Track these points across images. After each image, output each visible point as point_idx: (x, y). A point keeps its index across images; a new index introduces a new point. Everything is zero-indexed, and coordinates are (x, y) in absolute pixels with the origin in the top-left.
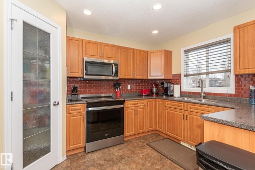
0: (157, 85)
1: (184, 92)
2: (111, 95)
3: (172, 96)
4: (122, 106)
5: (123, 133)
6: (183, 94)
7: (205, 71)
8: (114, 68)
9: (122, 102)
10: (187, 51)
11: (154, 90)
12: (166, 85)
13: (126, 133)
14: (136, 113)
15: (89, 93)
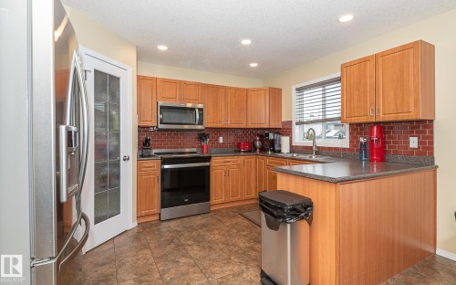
0: (261, 136)
1: (296, 147)
2: (195, 150)
3: (279, 151)
4: (207, 164)
5: (208, 200)
6: (293, 149)
7: (321, 118)
8: (197, 115)
9: (208, 159)
10: (300, 90)
11: (258, 144)
12: (271, 136)
13: (213, 200)
14: (227, 173)
15: (164, 148)
